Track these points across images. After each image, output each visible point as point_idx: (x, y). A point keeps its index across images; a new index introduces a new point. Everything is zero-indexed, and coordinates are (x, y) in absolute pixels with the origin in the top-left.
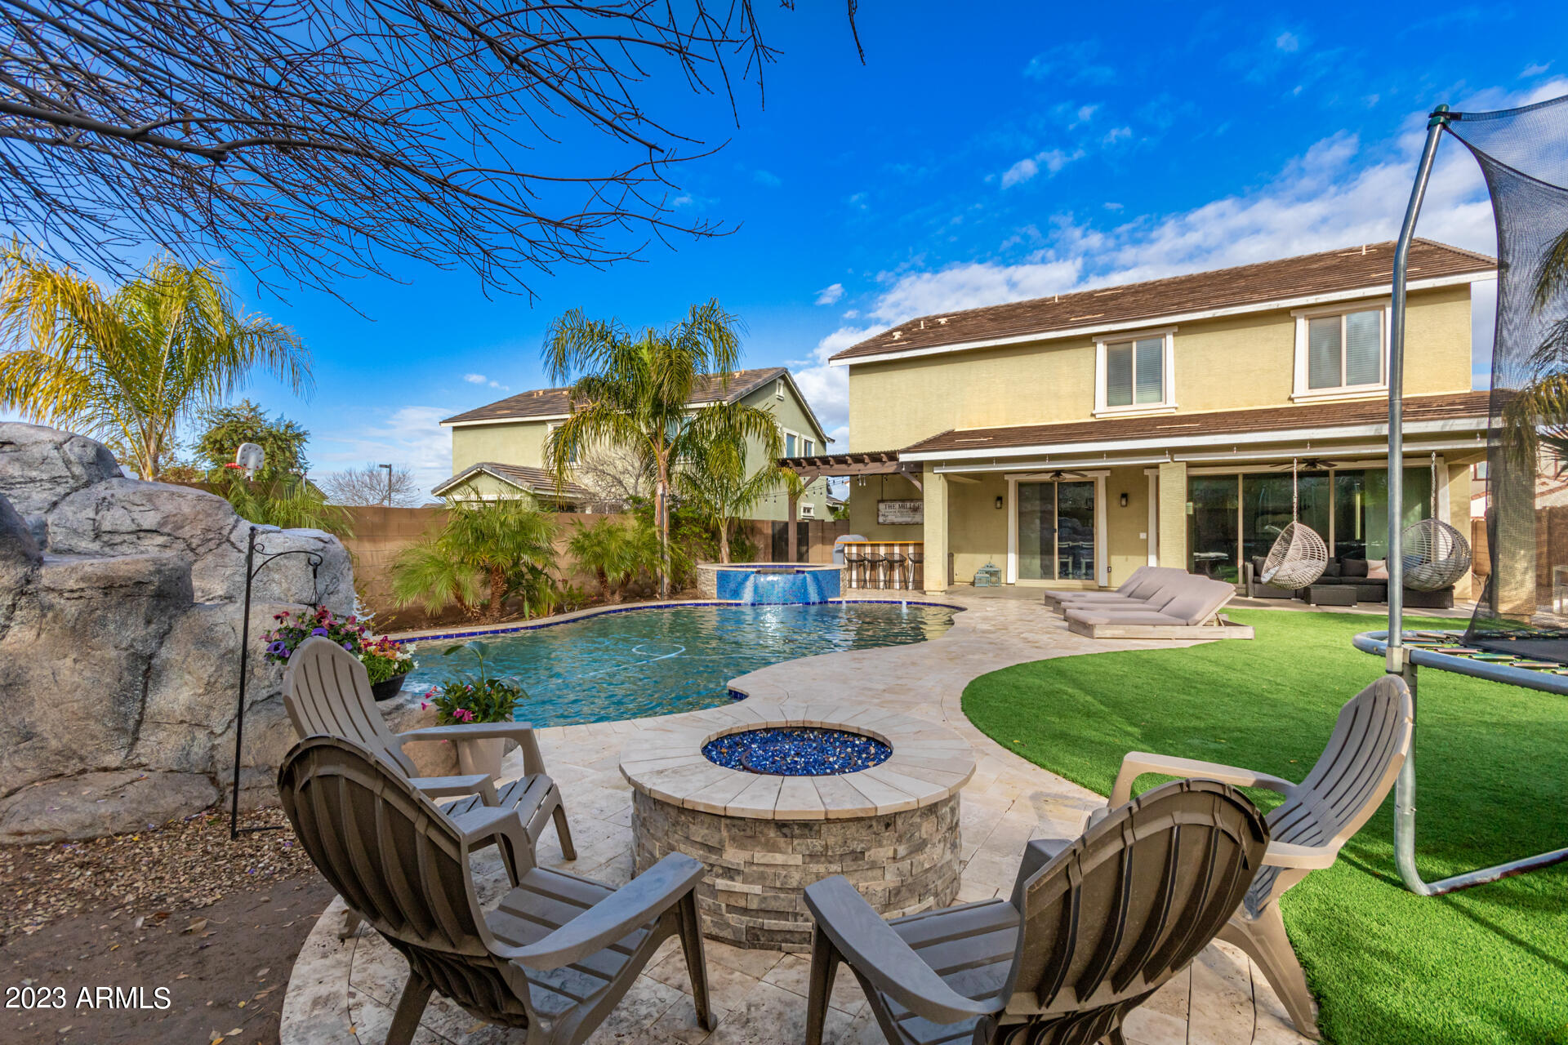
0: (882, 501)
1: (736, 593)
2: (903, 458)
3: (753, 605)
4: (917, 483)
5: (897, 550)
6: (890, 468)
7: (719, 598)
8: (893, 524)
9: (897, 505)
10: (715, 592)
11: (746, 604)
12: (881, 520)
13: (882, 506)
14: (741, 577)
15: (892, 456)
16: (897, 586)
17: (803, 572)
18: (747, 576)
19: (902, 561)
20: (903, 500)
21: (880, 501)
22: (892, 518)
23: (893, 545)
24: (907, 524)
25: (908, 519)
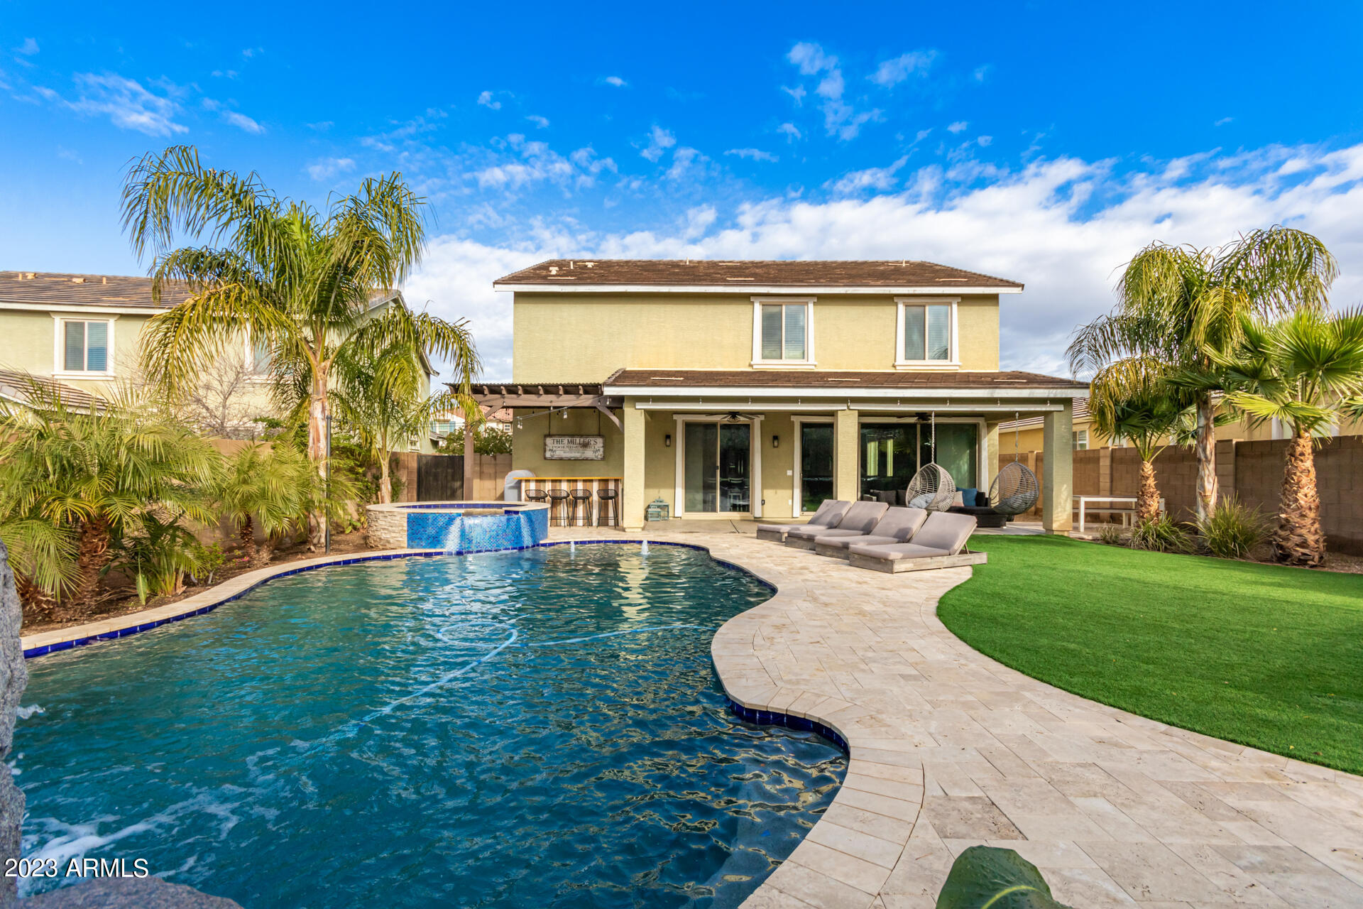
0: (550, 435)
1: (436, 540)
2: (608, 391)
3: (459, 553)
4: (615, 419)
5: (580, 486)
6: (586, 400)
7: (410, 546)
8: (561, 459)
9: (566, 440)
10: (405, 539)
11: (450, 554)
12: (548, 455)
13: (549, 441)
14: (442, 521)
15: (593, 389)
16: (580, 522)
17: (517, 513)
18: (451, 519)
19: (586, 498)
20: (572, 436)
21: (546, 436)
22: (560, 453)
23: (576, 481)
24: (576, 460)
25: (577, 455)
